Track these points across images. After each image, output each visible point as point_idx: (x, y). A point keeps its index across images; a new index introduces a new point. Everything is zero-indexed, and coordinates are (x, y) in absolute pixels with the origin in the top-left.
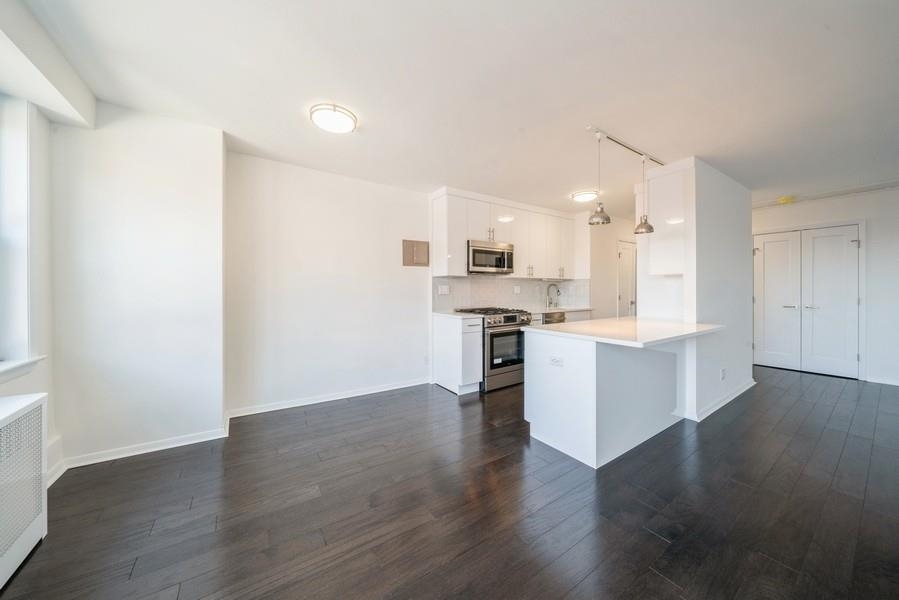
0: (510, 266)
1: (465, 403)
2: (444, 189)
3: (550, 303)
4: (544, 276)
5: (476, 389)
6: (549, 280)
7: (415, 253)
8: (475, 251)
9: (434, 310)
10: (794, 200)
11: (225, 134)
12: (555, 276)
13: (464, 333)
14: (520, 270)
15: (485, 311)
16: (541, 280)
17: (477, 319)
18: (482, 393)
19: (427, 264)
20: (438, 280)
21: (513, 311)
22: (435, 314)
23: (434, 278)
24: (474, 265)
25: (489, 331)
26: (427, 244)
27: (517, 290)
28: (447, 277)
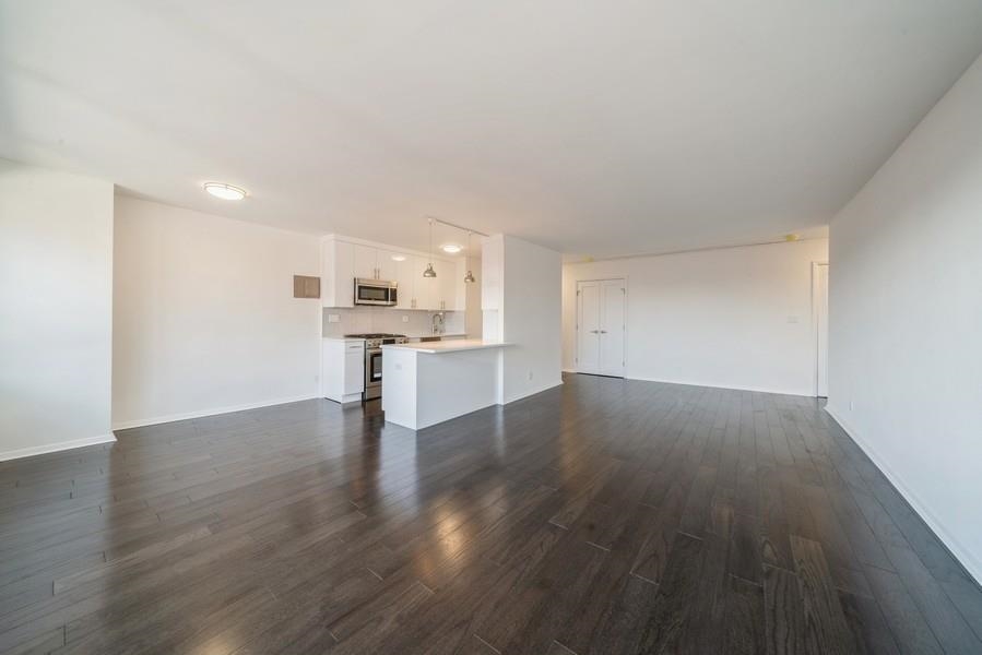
0: (394, 299)
1: (348, 409)
2: (332, 236)
3: (436, 330)
4: (429, 308)
5: (359, 398)
6: (432, 312)
7: (306, 287)
8: (360, 287)
9: (324, 336)
10: (591, 260)
11: (115, 186)
12: (437, 307)
13: (346, 353)
14: (403, 302)
15: (369, 337)
16: (426, 311)
17: (360, 342)
18: (364, 401)
19: (318, 296)
20: (327, 311)
21: (392, 336)
22: (326, 339)
23: (324, 308)
24: (360, 298)
25: (371, 351)
26: (319, 279)
27: (405, 319)
28: (335, 308)
